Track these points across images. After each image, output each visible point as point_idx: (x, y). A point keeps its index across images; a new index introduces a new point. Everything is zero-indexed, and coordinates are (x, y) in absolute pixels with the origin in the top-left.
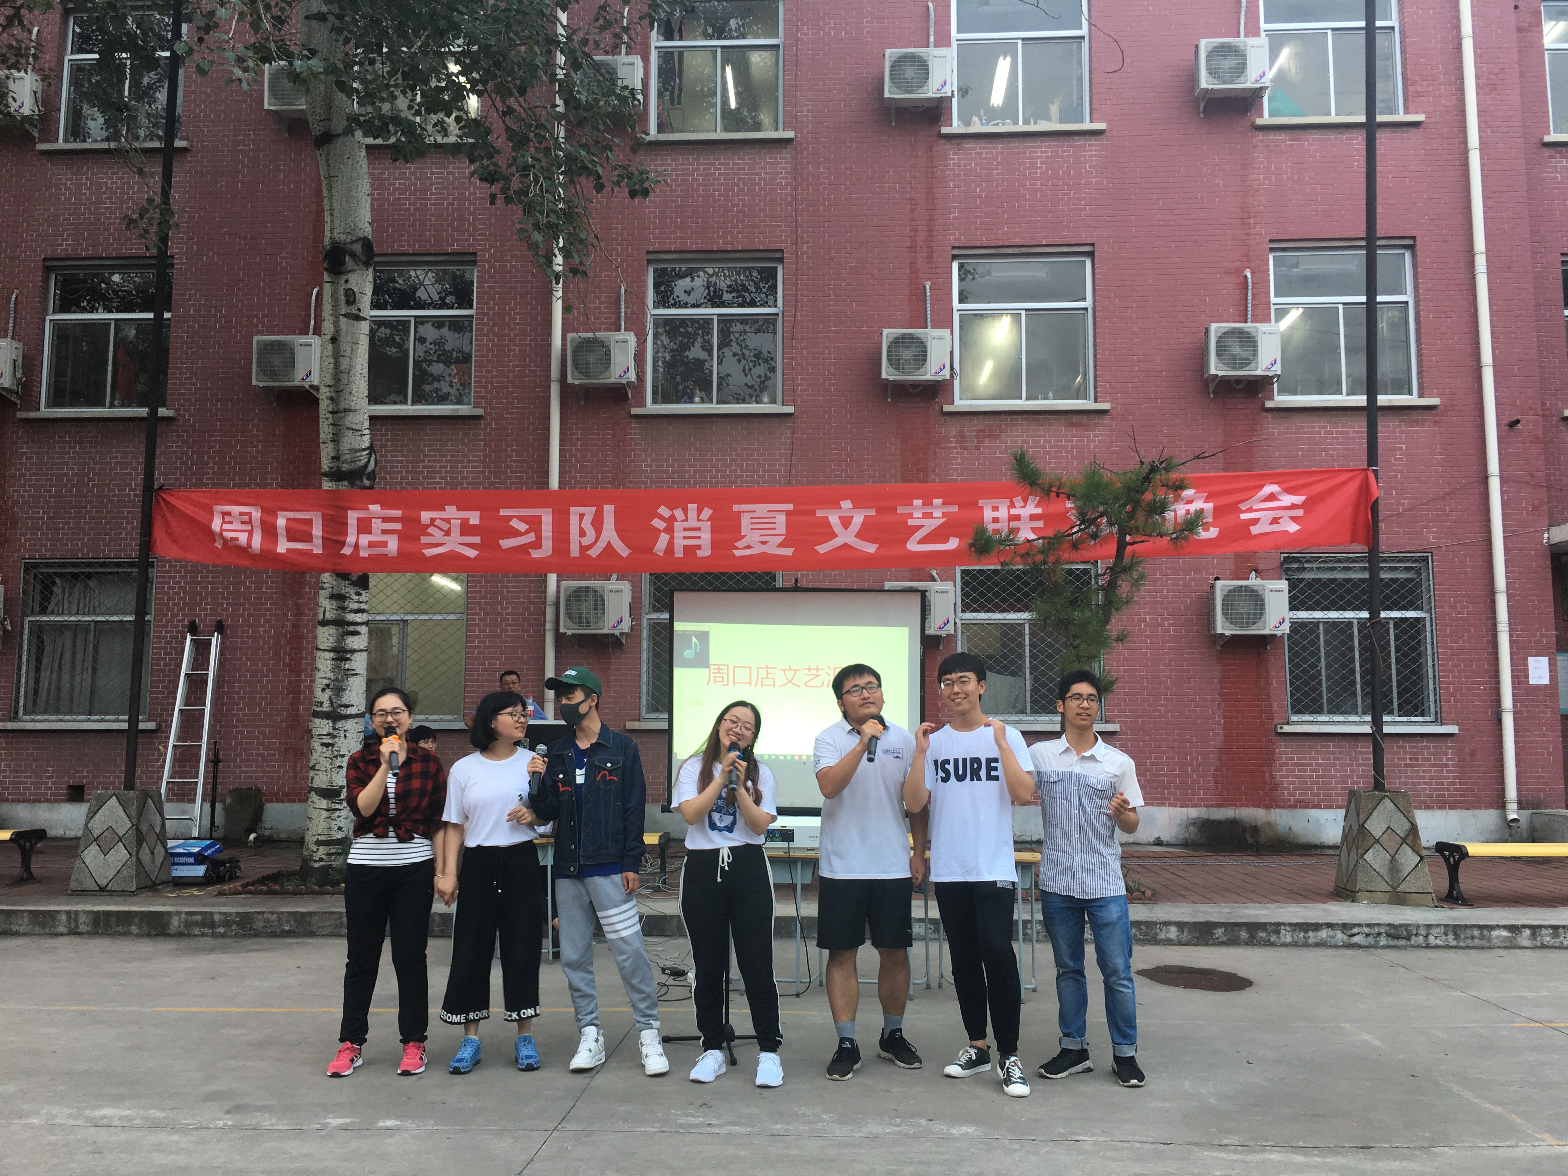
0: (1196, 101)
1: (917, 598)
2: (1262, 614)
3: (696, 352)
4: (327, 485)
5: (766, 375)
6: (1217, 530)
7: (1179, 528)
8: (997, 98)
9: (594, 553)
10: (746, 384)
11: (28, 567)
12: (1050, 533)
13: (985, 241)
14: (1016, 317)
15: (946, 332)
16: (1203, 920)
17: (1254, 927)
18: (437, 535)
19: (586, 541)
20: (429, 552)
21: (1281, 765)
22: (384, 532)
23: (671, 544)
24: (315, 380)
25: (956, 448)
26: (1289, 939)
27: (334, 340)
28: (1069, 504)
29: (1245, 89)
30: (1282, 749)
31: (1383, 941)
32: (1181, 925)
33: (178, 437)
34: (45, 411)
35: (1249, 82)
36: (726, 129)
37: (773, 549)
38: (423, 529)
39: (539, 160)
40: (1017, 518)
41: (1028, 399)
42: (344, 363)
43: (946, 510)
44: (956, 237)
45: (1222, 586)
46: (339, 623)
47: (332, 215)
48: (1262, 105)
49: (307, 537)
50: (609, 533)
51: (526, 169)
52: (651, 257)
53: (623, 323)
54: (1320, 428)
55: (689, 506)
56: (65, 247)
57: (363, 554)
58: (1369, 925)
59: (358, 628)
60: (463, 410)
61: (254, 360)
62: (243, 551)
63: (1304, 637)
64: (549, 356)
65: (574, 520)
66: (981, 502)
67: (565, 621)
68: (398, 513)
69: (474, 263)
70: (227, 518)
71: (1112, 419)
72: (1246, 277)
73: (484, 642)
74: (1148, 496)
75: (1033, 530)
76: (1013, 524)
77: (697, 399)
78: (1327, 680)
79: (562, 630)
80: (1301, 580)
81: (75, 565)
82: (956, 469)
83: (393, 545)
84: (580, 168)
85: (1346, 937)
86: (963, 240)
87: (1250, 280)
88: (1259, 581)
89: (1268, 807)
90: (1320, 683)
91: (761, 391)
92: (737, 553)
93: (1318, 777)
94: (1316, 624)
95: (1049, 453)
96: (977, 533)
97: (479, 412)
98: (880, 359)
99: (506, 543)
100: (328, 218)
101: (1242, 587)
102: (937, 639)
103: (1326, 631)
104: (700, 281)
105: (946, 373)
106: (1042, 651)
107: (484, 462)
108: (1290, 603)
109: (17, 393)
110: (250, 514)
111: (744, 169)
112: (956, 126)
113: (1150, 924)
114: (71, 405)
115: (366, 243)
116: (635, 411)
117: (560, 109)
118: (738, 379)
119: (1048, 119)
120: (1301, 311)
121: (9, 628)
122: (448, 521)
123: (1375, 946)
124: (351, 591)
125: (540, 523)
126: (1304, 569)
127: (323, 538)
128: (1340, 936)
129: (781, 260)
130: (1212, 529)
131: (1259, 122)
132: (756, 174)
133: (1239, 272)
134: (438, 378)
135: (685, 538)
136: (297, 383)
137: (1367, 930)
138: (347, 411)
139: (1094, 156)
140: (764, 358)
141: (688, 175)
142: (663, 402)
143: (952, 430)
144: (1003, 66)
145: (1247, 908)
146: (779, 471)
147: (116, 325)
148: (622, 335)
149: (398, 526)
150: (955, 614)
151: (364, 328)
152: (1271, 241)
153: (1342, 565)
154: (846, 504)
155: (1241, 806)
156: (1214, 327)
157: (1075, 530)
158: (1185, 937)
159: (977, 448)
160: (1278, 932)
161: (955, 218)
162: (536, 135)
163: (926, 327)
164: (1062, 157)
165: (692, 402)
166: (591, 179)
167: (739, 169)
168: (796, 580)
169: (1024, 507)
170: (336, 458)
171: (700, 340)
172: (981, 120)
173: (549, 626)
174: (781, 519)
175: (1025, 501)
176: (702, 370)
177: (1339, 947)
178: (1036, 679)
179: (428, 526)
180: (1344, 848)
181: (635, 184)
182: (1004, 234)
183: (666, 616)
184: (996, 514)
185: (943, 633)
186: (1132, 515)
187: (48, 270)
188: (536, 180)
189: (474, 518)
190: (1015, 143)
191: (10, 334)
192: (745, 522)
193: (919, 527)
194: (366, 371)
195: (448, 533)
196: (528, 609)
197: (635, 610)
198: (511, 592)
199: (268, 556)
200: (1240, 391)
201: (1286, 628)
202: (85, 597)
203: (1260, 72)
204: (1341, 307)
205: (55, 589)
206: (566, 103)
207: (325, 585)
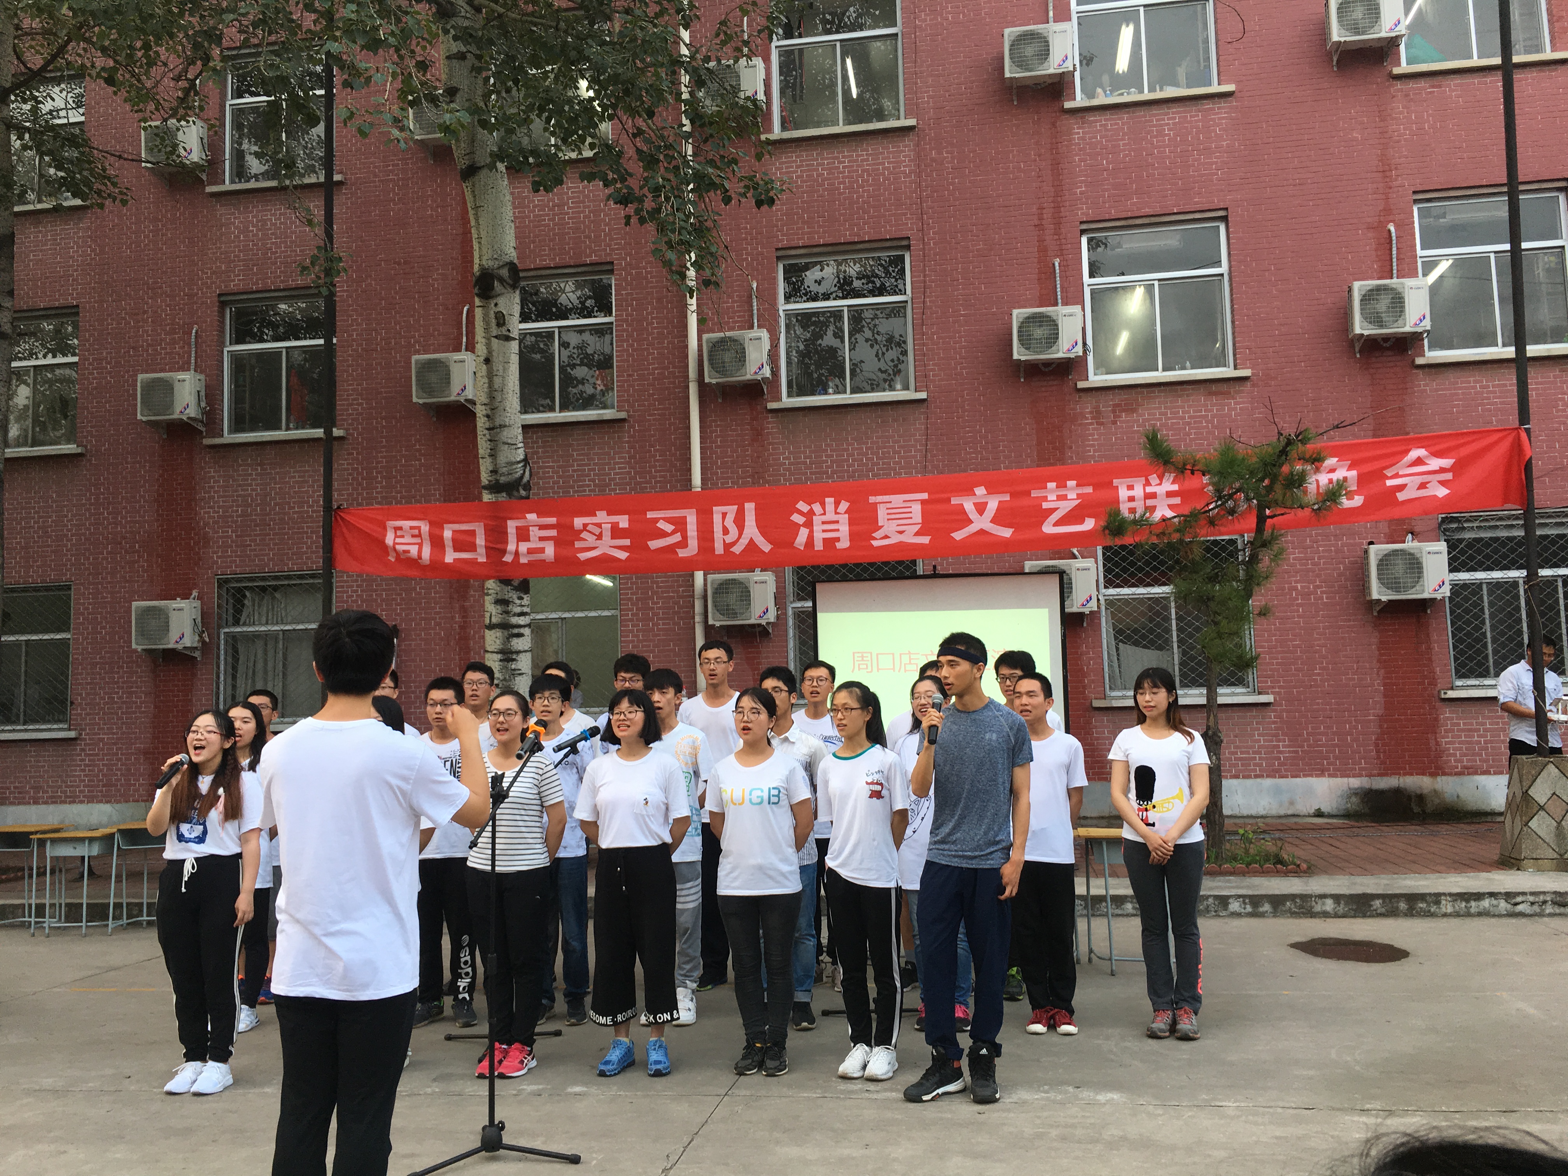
0: (1329, 55)
1: (1056, 579)
2: (1419, 578)
3: (829, 340)
4: (487, 497)
5: (899, 359)
6: (1362, 498)
7: (1320, 499)
8: (1122, 64)
9: (737, 549)
10: (880, 370)
11: (222, 583)
12: (1186, 511)
13: (1114, 214)
14: (1149, 289)
15: (1077, 309)
16: (1360, 892)
17: (1412, 898)
18: (590, 540)
19: (729, 539)
20: (583, 556)
21: (1446, 731)
22: (542, 539)
23: (811, 538)
24: (469, 394)
25: (1092, 424)
26: (1450, 910)
27: (487, 361)
28: (1206, 479)
29: (1379, 39)
30: (1447, 714)
31: (1549, 909)
32: (1337, 898)
33: (349, 454)
34: (228, 437)
35: (1384, 31)
36: (848, 122)
37: (910, 538)
38: (576, 534)
39: (669, 180)
40: (1153, 496)
41: (1164, 370)
42: (497, 381)
43: (1080, 492)
44: (1084, 211)
45: (1376, 551)
46: (504, 626)
47: (480, 243)
48: (1398, 54)
49: (472, 547)
50: (751, 530)
51: (657, 190)
52: (781, 253)
53: (756, 321)
54: (1474, 381)
55: (827, 500)
56: (236, 283)
57: (523, 560)
58: (1532, 894)
59: (522, 630)
60: (608, 414)
61: (414, 378)
62: (414, 563)
63: (1466, 599)
64: (687, 356)
65: (717, 518)
66: (1116, 482)
67: (713, 614)
68: (553, 520)
69: (611, 272)
70: (399, 533)
71: (1253, 386)
72: (1389, 231)
73: (638, 636)
74: (1285, 469)
75: (1171, 507)
76: (1150, 502)
77: (830, 391)
78: (1493, 642)
79: (711, 622)
80: (1461, 541)
81: (263, 579)
82: (1093, 445)
83: (550, 551)
84: (709, 184)
85: (1509, 906)
86: (1092, 214)
87: (1394, 235)
88: (1416, 544)
89: (1433, 775)
90: (1485, 646)
91: (895, 375)
92: (875, 543)
93: (1486, 742)
94: (1479, 585)
95: (1189, 424)
96: (1110, 515)
97: (623, 415)
98: (1011, 340)
99: (654, 544)
100: (476, 246)
101: (1397, 551)
102: (1080, 616)
103: (1490, 594)
104: (829, 271)
105: (1079, 350)
106: (1189, 624)
107: (629, 463)
108: (1450, 564)
109: (202, 422)
110: (419, 528)
111: (867, 160)
112: (1080, 100)
113: (1305, 897)
114: (252, 430)
115: (512, 267)
116: (772, 405)
117: (687, 128)
118: (871, 366)
119: (1176, 85)
120: (1451, 262)
121: (207, 640)
122: (599, 525)
123: (1541, 915)
124: (513, 596)
125: (686, 523)
126: (1464, 528)
127: (486, 547)
128: (1503, 905)
129: (908, 248)
130: (1356, 497)
131: (1396, 71)
132: (879, 164)
133: (1380, 227)
134: (582, 382)
135: (824, 531)
136: (453, 398)
137: (1531, 899)
138: (501, 426)
139: (1223, 118)
140: (896, 342)
141: (814, 170)
142: (799, 395)
143: (1087, 406)
144: (1127, 34)
145: (1405, 879)
146: (915, 457)
147: (287, 353)
148: (756, 332)
149: (553, 533)
150: (1098, 590)
151: (514, 346)
152: (1415, 192)
153: (1504, 523)
154: (980, 491)
155: (1405, 774)
156: (1357, 285)
157: (1211, 507)
158: (1341, 909)
159: (1114, 423)
160: (1438, 903)
161: (1081, 193)
162: (665, 156)
163: (1056, 304)
164: (1191, 122)
165: (826, 393)
166: (719, 192)
167: (862, 161)
168: (935, 567)
169: (1160, 484)
170: (494, 472)
171: (832, 327)
172: (1105, 92)
173: (698, 619)
174: (917, 508)
175: (1161, 478)
176: (836, 358)
177: (1504, 916)
178: (1184, 653)
179: (581, 531)
180: (1509, 815)
181: (761, 194)
182: (1133, 205)
183: (810, 604)
184: (1131, 493)
185: (1087, 611)
186: (1270, 489)
187: (223, 305)
188: (667, 199)
189: (623, 522)
190: (1141, 112)
191: (193, 367)
192: (882, 514)
193: (1053, 510)
194: (517, 389)
195: (599, 537)
196: (678, 603)
197: (780, 599)
198: (661, 587)
199: (437, 566)
200: (1388, 349)
201: (1446, 591)
202: (273, 608)
203: (1395, 20)
204: (1492, 256)
205: (246, 602)
206: (692, 122)
207: (490, 592)
